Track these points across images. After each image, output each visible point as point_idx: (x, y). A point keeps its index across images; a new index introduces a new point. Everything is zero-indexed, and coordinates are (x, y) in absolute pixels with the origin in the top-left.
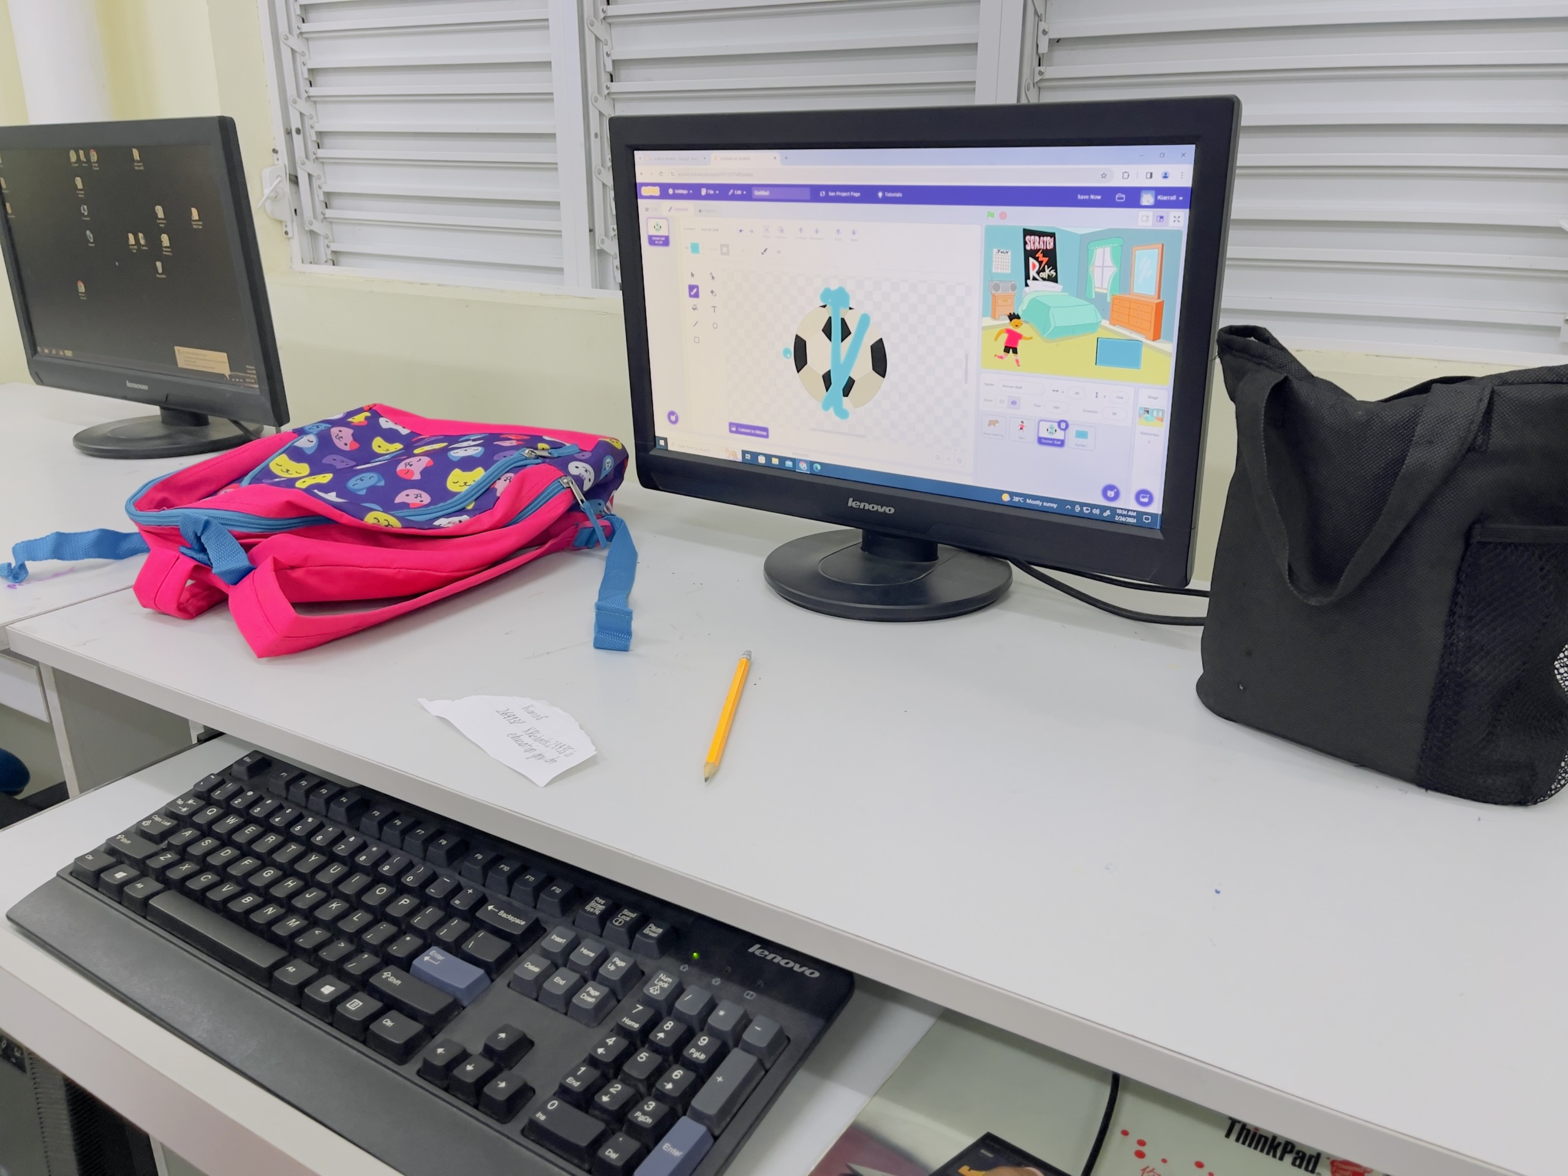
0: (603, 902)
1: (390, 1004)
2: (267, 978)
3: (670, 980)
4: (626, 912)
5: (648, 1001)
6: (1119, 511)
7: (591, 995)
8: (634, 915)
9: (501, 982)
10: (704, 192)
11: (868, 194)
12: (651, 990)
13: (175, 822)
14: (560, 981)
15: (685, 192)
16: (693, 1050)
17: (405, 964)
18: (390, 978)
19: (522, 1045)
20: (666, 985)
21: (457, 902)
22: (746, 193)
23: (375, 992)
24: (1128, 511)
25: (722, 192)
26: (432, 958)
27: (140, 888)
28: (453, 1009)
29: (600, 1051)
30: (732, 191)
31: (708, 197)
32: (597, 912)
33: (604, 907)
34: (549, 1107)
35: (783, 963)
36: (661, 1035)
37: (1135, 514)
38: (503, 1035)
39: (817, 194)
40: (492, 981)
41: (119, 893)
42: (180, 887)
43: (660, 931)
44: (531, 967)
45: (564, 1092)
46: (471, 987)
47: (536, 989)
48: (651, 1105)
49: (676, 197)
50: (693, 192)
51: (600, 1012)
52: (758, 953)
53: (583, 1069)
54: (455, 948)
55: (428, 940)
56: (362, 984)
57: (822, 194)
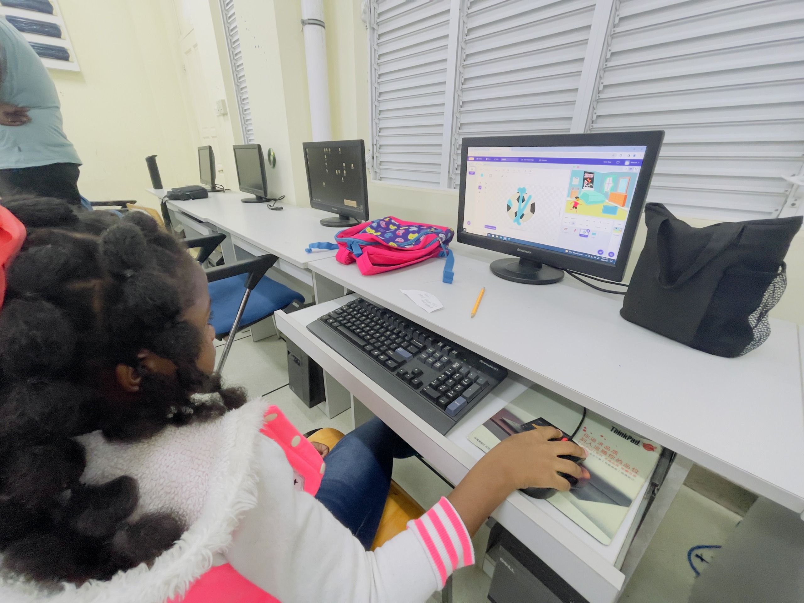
0: (442, 343)
1: (390, 358)
2: (363, 348)
3: (458, 364)
4: (448, 347)
5: (452, 368)
6: (602, 258)
7: (438, 364)
8: (450, 348)
9: (416, 358)
10: (487, 159)
11: (536, 160)
12: (454, 366)
13: (343, 311)
14: (431, 360)
15: (481, 159)
16: (463, 382)
17: (394, 350)
18: (390, 352)
19: (421, 373)
20: (457, 365)
21: (406, 338)
22: (499, 159)
23: (386, 355)
24: (606, 258)
25: (492, 159)
26: (400, 350)
27: (335, 324)
28: (404, 362)
29: (440, 377)
30: (495, 159)
31: (488, 161)
32: (440, 346)
33: (442, 345)
34: (427, 387)
35: (488, 365)
36: (455, 377)
37: (607, 259)
38: (416, 370)
39: (520, 160)
40: (414, 357)
41: (331, 325)
42: (344, 325)
43: (456, 352)
44: (424, 356)
45: (431, 385)
46: (409, 358)
47: (424, 361)
48: (452, 392)
49: (479, 160)
50: (484, 159)
51: (440, 369)
52: (482, 362)
53: (435, 381)
54: (405, 348)
55: (399, 345)
56: (383, 353)
57: (522, 160)
